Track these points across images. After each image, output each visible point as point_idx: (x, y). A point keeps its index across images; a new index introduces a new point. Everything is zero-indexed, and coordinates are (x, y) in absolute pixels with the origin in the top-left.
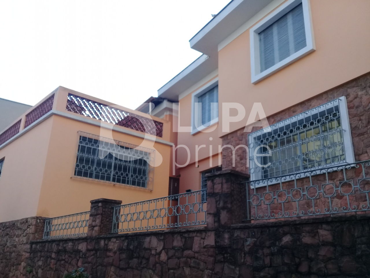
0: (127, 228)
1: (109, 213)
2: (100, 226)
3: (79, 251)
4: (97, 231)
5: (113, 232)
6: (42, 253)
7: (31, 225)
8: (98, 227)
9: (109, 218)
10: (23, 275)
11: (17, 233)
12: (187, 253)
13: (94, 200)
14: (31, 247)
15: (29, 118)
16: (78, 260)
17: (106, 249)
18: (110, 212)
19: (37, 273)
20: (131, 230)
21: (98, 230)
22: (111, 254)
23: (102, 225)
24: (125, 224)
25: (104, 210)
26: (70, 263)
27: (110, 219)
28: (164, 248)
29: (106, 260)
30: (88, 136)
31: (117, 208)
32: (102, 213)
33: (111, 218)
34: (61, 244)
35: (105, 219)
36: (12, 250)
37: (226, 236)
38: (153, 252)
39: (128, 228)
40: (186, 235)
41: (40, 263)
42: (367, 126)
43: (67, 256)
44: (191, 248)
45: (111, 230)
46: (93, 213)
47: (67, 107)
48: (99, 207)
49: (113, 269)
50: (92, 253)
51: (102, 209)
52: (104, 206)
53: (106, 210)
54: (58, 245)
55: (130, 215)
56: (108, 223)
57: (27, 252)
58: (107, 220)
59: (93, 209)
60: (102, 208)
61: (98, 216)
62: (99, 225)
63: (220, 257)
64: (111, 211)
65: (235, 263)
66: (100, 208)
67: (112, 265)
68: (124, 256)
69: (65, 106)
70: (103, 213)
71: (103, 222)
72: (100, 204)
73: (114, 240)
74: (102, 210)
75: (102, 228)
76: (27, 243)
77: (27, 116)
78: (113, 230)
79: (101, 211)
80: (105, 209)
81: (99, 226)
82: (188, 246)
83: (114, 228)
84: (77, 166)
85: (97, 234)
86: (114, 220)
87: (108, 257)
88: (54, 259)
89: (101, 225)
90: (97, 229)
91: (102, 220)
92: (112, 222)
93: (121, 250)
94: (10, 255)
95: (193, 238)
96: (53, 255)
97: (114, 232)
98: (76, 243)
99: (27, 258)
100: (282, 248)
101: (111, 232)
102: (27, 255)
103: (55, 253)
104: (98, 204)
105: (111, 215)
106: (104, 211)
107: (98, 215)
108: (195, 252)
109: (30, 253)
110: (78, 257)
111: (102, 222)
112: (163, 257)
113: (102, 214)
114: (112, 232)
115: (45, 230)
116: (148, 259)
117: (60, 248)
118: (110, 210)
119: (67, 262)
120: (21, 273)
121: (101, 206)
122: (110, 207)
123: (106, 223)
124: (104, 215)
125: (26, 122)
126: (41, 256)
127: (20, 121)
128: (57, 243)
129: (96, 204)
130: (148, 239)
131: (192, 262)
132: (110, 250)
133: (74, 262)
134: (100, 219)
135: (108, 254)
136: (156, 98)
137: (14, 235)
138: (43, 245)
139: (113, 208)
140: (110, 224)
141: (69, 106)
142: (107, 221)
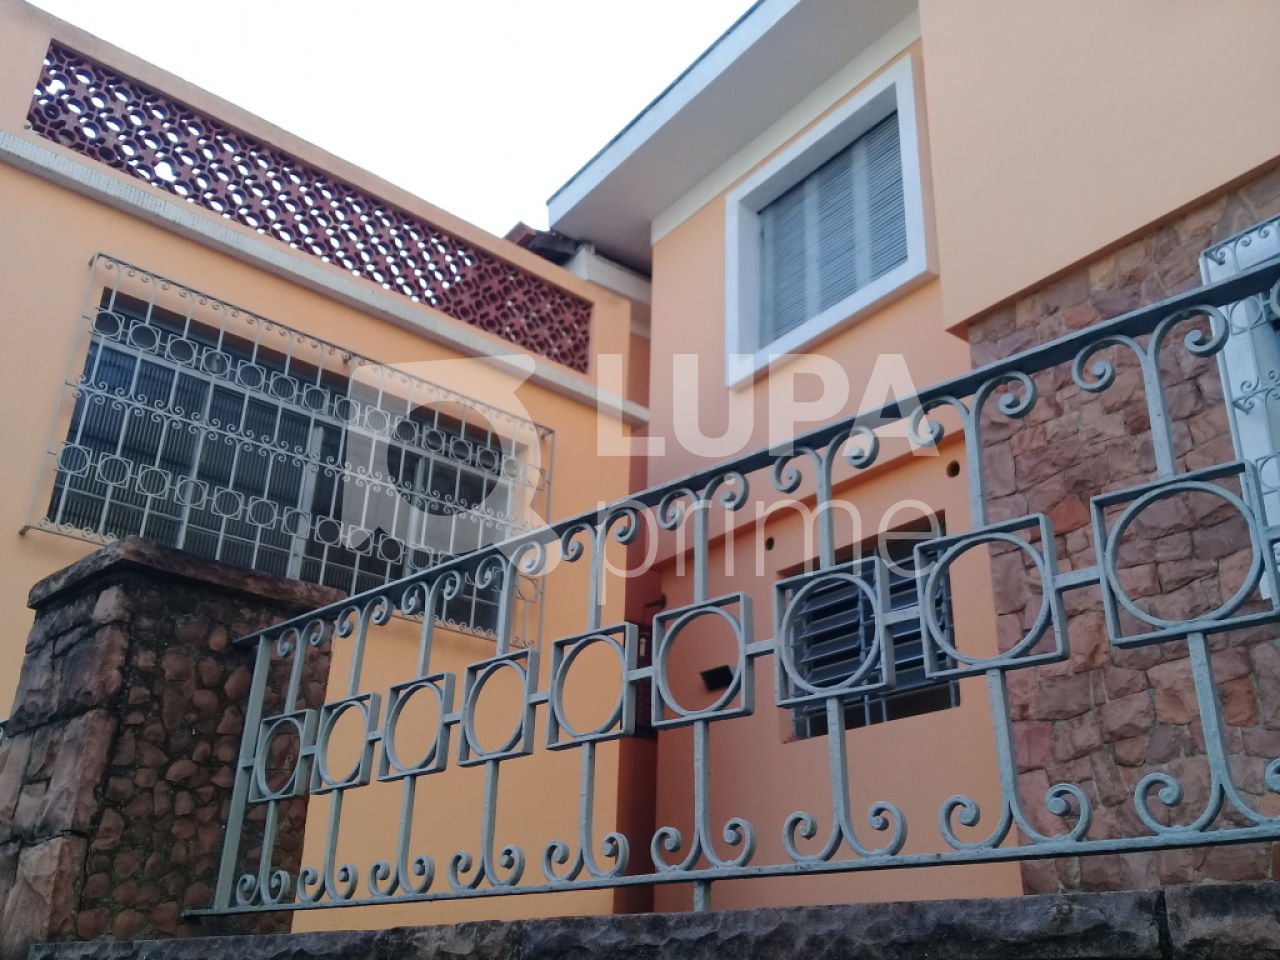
0: (390, 861)
1: (204, 698)
2: (80, 832)
4: (45, 891)
5: (233, 902)
8: (57, 843)
9: (202, 747)
13: (55, 577)
18: (218, 688)
20: (442, 884)
21: (60, 874)
23: (110, 819)
24: (375, 804)
25: (144, 659)
27: (211, 764)
31: (281, 647)
32: (122, 689)
33: (224, 753)
35: (150, 756)
39: (332, 862)
45: (211, 876)
46: (39, 700)
47: (35, 118)
48: (90, 628)
51: (129, 654)
52: (146, 622)
53: (171, 664)
55: (427, 697)
56: (184, 803)
58: (175, 771)
59: (45, 658)
60: (121, 640)
61: (76, 725)
62: (68, 819)
64: (224, 678)
66: (103, 638)
69: (25, 111)
70: (138, 693)
71: (120, 785)
72: (108, 603)
74: (118, 658)
75: (112, 853)
78: (236, 878)
79: (115, 674)
80: (159, 656)
81: (76, 832)
83: (248, 863)
84: (70, 458)
86: (248, 769)
89: (96, 820)
90: (50, 867)
91: (109, 770)
92: (228, 792)
97: (244, 905)
101: (208, 901)
104: (91, 608)
105: (228, 716)
106: (148, 677)
107: (82, 711)
111: (105, 788)
113: (115, 705)
114: (221, 905)
118: (209, 665)
121: (117, 623)
122: (218, 640)
123: (161, 804)
124: (135, 718)
129: (72, 612)
134: (96, 751)
136: (540, 234)
139: (244, 653)
140: (207, 814)
142: (177, 787)
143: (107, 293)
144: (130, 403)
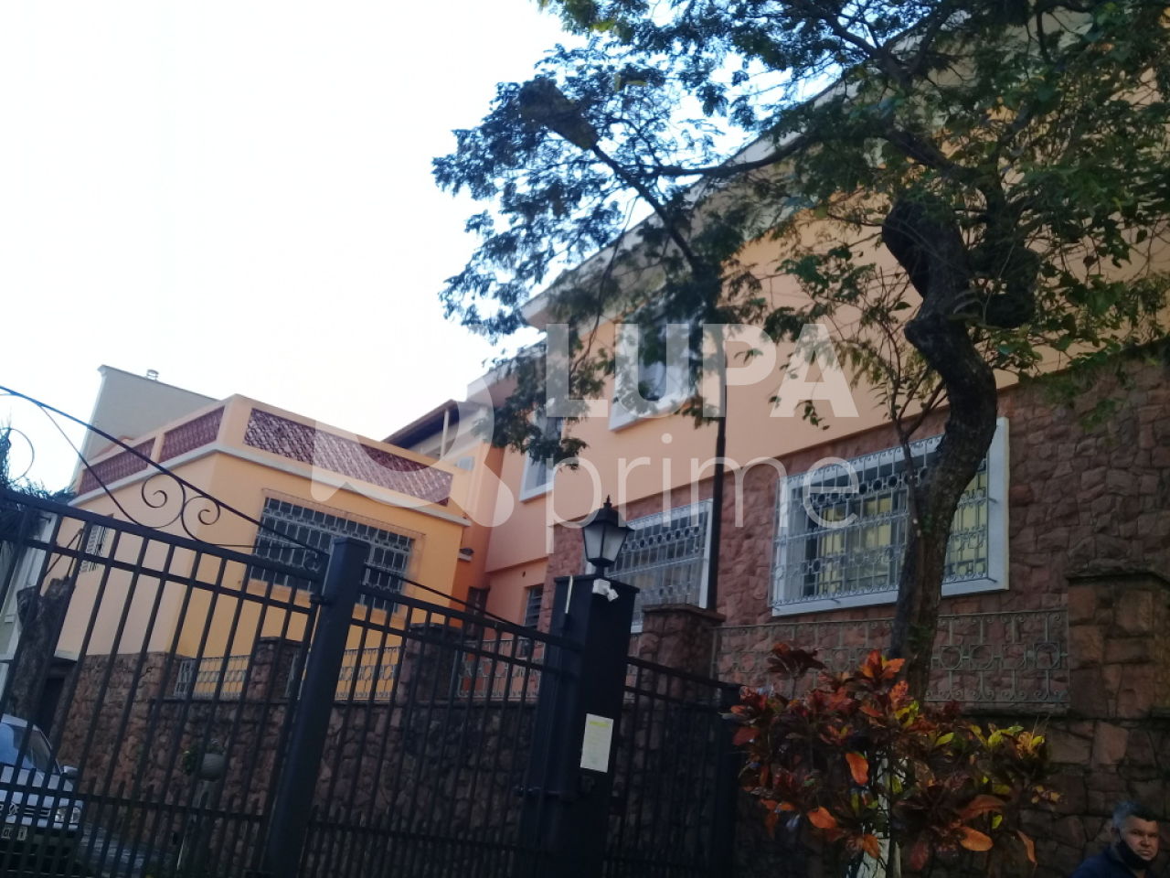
1: (285, 663)
2: (266, 683)
4: (260, 692)
6: (170, 722)
7: (154, 667)
8: (262, 685)
9: (284, 671)
10: (130, 760)
11: (125, 680)
13: (261, 638)
14: (151, 707)
15: (172, 441)
16: (225, 739)
17: (269, 723)
18: (287, 661)
19: (156, 756)
21: (263, 689)
22: (274, 730)
23: (271, 682)
27: (285, 674)
29: (266, 739)
30: (282, 499)
32: (273, 662)
33: (287, 672)
34: (202, 708)
36: (112, 711)
41: (163, 739)
42: (734, 559)
45: (284, 691)
46: (259, 660)
47: (247, 437)
48: (268, 650)
50: (249, 726)
51: (274, 656)
52: (277, 650)
54: (197, 709)
56: (281, 680)
57: (142, 718)
58: (281, 674)
59: (260, 653)
60: (273, 653)
61: (265, 667)
62: (264, 681)
64: (288, 659)
66: (271, 653)
69: (243, 435)
70: (275, 662)
71: (272, 677)
72: (271, 647)
75: (271, 687)
76: (143, 701)
77: (168, 434)
79: (272, 659)
85: (259, 696)
86: (291, 676)
87: (270, 734)
88: (188, 733)
90: (261, 688)
91: (271, 674)
92: (288, 678)
94: (108, 722)
96: (188, 727)
98: (227, 708)
99: (140, 729)
101: (284, 695)
102: (141, 723)
103: (191, 722)
104: (268, 646)
105: (289, 666)
106: (277, 659)
107: (266, 664)
109: (147, 720)
111: (270, 677)
113: (272, 664)
115: (179, 680)
117: (200, 714)
118: (286, 658)
120: (127, 757)
121: (273, 650)
122: (287, 652)
124: (274, 665)
125: (164, 447)
126: (166, 727)
127: (153, 441)
128: (197, 705)
129: (265, 646)
132: (274, 725)
134: (269, 671)
135: (271, 730)
137: (120, 684)
138: (173, 706)
139: (292, 655)
140: (284, 682)
141: (251, 435)
142: (280, 677)
143: (267, 499)
144: (273, 539)
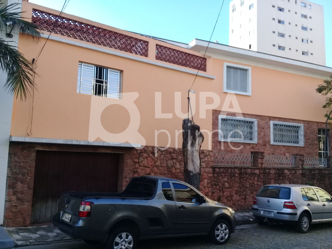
3: (255, 174)
6: (227, 174)
7: (209, 155)
12: (296, 175)
14: (214, 170)
17: (269, 173)
19: (223, 185)
22: (272, 175)
26: (250, 179)
28: (290, 173)
29: (270, 177)
37: (304, 171)
38: (287, 175)
40: (295, 170)
41: (225, 179)
43: (247, 175)
44: (296, 174)
49: (273, 180)
57: (210, 174)
63: (303, 176)
65: (305, 177)
67: (272, 179)
68: (277, 176)
73: (273, 170)
82: (295, 173)
87: (271, 176)
93: (275, 173)
95: (297, 171)
96: (237, 175)
99: (210, 177)
100: (312, 174)
108: (297, 175)
109: (213, 174)
110: (254, 176)
112: (290, 176)
116: (285, 177)
119: (248, 179)
120: (205, 187)
130: (285, 170)
131: (297, 177)
132: (271, 174)
133: (252, 178)
135: (271, 175)
